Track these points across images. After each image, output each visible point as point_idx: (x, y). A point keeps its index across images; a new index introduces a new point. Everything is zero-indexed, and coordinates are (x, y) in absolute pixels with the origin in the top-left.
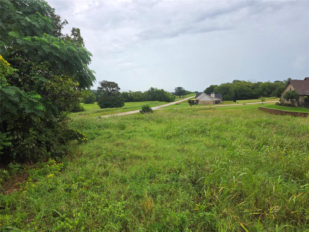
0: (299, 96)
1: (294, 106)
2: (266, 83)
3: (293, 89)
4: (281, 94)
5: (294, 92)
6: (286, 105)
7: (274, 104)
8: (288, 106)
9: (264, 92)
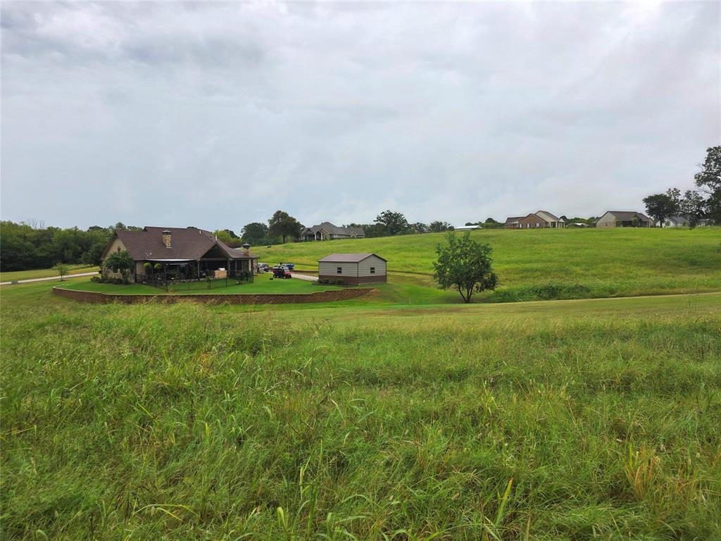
0: (136, 262)
1: (127, 283)
2: (69, 231)
3: (123, 249)
4: (102, 259)
5: (125, 254)
6: (112, 281)
7: (89, 279)
8: (116, 284)
9: (66, 253)
